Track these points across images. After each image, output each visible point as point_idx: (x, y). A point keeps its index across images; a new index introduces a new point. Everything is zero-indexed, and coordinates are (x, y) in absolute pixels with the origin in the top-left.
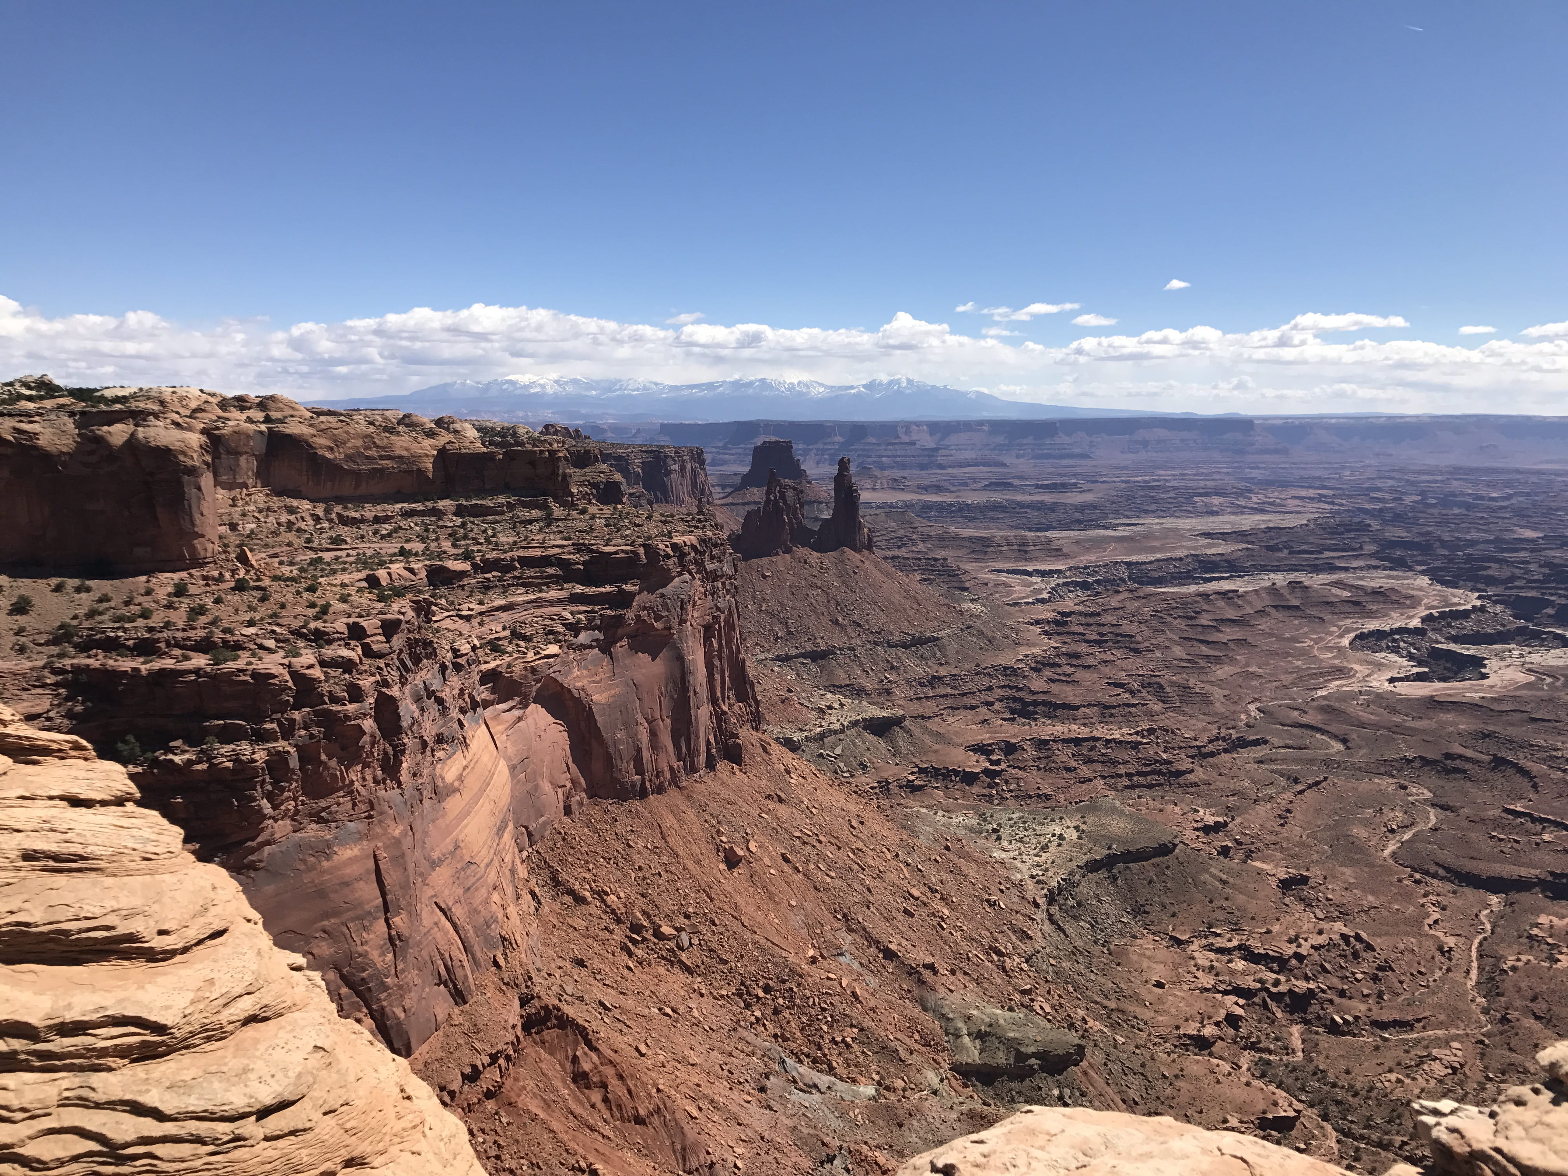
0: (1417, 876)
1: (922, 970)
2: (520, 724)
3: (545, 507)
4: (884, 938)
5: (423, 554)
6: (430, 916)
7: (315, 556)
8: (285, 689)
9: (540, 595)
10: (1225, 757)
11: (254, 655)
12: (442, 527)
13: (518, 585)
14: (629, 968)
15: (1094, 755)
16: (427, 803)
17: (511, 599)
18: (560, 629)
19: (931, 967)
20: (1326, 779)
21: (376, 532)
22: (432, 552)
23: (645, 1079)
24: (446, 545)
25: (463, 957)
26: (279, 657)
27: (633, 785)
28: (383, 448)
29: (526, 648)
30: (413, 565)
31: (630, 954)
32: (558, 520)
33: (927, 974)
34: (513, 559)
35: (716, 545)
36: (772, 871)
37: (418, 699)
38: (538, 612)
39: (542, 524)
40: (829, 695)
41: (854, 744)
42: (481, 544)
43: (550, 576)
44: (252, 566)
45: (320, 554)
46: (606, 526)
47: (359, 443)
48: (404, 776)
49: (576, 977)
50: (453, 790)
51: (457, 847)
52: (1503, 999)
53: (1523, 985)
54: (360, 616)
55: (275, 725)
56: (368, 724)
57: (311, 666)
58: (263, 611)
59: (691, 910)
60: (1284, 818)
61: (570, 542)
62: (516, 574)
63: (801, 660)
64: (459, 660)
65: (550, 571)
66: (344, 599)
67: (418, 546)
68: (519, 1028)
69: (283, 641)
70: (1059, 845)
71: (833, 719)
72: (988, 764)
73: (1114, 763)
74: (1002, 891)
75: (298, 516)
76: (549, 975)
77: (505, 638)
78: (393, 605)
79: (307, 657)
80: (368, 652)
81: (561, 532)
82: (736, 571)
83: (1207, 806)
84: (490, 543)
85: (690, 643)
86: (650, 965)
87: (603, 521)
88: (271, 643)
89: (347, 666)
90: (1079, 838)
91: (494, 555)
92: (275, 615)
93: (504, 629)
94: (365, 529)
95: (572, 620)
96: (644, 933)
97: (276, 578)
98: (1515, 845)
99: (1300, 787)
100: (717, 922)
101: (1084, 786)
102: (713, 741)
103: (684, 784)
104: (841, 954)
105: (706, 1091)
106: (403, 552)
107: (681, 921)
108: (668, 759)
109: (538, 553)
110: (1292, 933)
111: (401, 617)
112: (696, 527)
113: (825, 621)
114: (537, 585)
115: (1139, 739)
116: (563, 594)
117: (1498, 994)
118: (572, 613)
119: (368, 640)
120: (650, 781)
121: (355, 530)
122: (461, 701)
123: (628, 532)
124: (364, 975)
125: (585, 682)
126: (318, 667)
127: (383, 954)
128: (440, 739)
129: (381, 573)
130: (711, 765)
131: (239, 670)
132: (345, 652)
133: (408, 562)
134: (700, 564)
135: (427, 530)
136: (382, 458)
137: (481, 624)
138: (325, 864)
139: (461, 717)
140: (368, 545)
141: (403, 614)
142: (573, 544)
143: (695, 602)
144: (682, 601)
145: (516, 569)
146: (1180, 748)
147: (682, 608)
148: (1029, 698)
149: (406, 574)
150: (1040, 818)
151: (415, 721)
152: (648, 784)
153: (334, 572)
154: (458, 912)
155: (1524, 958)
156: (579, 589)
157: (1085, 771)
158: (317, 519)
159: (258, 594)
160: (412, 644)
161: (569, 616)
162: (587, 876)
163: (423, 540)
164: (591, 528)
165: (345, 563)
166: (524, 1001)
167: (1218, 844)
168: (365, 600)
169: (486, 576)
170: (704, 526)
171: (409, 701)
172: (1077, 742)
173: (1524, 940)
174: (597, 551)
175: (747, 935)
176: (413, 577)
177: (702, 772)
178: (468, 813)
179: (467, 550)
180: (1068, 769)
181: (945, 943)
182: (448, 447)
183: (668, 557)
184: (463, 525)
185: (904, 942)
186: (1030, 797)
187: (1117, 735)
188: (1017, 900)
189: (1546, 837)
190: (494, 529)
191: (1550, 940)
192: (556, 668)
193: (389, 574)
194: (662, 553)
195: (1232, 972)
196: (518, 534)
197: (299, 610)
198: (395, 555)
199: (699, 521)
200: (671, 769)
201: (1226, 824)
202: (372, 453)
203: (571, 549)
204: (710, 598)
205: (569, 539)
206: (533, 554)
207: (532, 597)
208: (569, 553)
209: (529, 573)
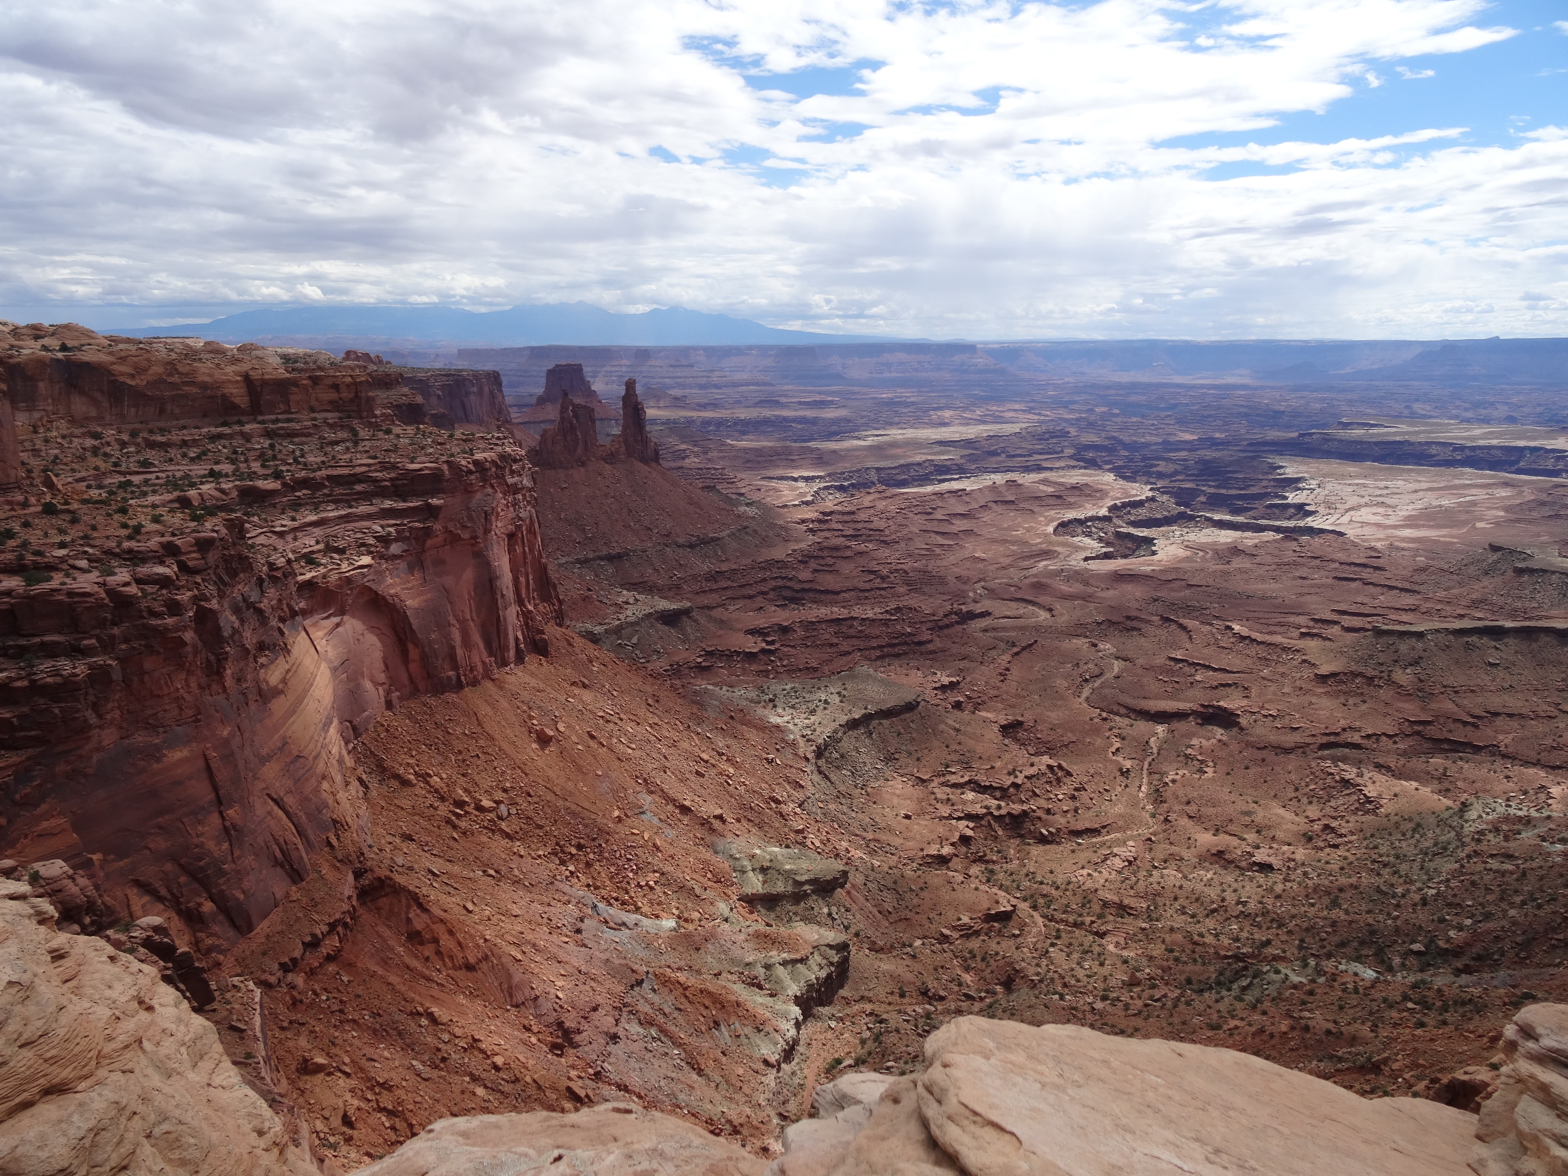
0: (1104, 715)
1: (713, 821)
2: (339, 629)
3: (350, 428)
4: (679, 797)
5: (234, 475)
6: (262, 807)
7: (123, 479)
8: (102, 606)
9: (350, 510)
10: (959, 628)
11: (67, 575)
12: (249, 450)
13: (328, 501)
14: (454, 839)
15: (852, 632)
16: (253, 707)
17: (324, 515)
18: (371, 541)
19: (720, 818)
20: (1036, 641)
21: (184, 455)
22: (243, 473)
23: (473, 931)
24: (256, 466)
25: (298, 840)
26: (94, 576)
27: (449, 678)
28: (186, 374)
29: (340, 560)
30: (224, 486)
31: (455, 827)
32: (363, 440)
33: (716, 824)
34: (322, 478)
35: (515, 461)
36: (580, 747)
37: (237, 610)
38: (350, 526)
39: (348, 444)
40: (625, 592)
41: (649, 634)
42: (290, 464)
43: (359, 493)
44: (58, 490)
45: (128, 477)
46: (410, 445)
47: (160, 369)
48: (229, 682)
49: (405, 850)
50: (277, 692)
51: (285, 743)
52: (1165, 805)
53: (1180, 793)
54: (173, 535)
55: (93, 641)
56: (189, 636)
57: (127, 584)
58: (74, 533)
59: (508, 785)
60: (1003, 675)
61: (377, 461)
62: (326, 491)
63: (598, 562)
64: (275, 573)
66: (156, 520)
67: (226, 468)
68: (355, 898)
69: (96, 562)
70: (825, 709)
71: (629, 613)
72: (764, 645)
73: (868, 637)
74: (778, 750)
75: (103, 441)
76: (381, 850)
77: (319, 551)
78: (206, 524)
79: (122, 575)
80: (183, 567)
81: (368, 452)
82: (535, 483)
83: (944, 669)
84: (299, 463)
85: (496, 551)
86: (473, 834)
87: (407, 441)
88: (83, 564)
89: (164, 582)
90: (841, 701)
91: (303, 474)
92: (86, 537)
93: (318, 542)
94: (173, 452)
95: (383, 533)
96: (467, 808)
97: (85, 502)
98: (1176, 685)
99: (1016, 650)
100: (532, 793)
101: (844, 658)
102: (521, 637)
103: (496, 676)
104: (643, 813)
105: (529, 936)
106: (212, 474)
107: (499, 795)
108: (480, 656)
109: (346, 471)
110: (1010, 767)
111: (215, 535)
112: (497, 445)
113: (619, 526)
114: (346, 502)
115: (888, 617)
116: (373, 509)
117: (1161, 802)
118: (382, 527)
119: (183, 558)
120: (465, 675)
121: (163, 454)
122: (280, 612)
123: (431, 450)
124: (202, 863)
125: (399, 589)
126: (134, 585)
127: (219, 844)
128: (261, 647)
129: (192, 493)
130: (520, 659)
131: (53, 590)
132: (160, 570)
133: (219, 483)
134: (501, 478)
135: (235, 452)
136: (185, 383)
137: (295, 539)
138: (156, 766)
139: (281, 625)
140: (178, 467)
141: (217, 532)
142: (380, 463)
143: (498, 514)
144: (486, 512)
145: (325, 487)
146: (922, 622)
147: (486, 519)
148: (798, 586)
149: (217, 494)
150: (808, 687)
151: (235, 631)
152: (463, 678)
153: (145, 494)
154: (290, 801)
155: (1180, 772)
156: (388, 504)
157: (845, 646)
158: (123, 444)
159: (68, 517)
160: (227, 560)
161: (379, 529)
162: (411, 761)
163: (233, 462)
164: (396, 447)
165: (155, 485)
166: (358, 875)
167: (952, 699)
168: (177, 519)
169: (297, 494)
170: (504, 444)
171: (228, 613)
172: (837, 621)
173: (1181, 759)
174: (403, 469)
175: (560, 803)
176: (224, 497)
177: (512, 665)
178: (294, 712)
179: (276, 470)
180: (831, 645)
181: (731, 796)
182: (251, 373)
183: (470, 472)
184: (272, 446)
185: (697, 799)
186: (800, 670)
187: (870, 614)
188: (791, 756)
189: (1198, 678)
190: (302, 450)
191: (1199, 758)
192: (370, 577)
193: (200, 494)
194: (465, 469)
195: (964, 802)
196: (326, 454)
197: (110, 531)
198: (204, 476)
199: (499, 438)
200: (483, 663)
201: (958, 682)
202: (175, 379)
203: (378, 467)
204: (511, 509)
205: (375, 458)
206: (341, 473)
207: (342, 512)
208: (376, 471)
209: (338, 490)
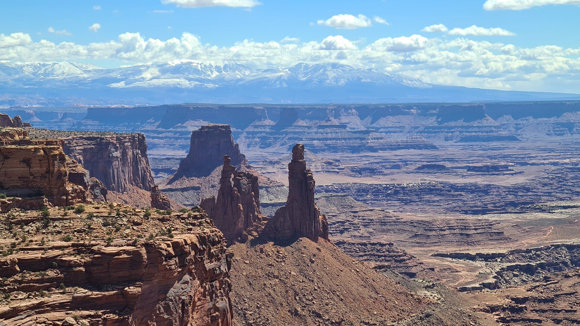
3: (41, 207)
9: (42, 299)
13: (19, 289)
17: (15, 304)
32: (54, 220)
34: (13, 262)
35: (214, 243)
39: (38, 224)
43: (51, 280)
46: (105, 225)
61: (70, 243)
62: (17, 277)
65: (51, 273)
81: (59, 232)
82: (229, 268)
87: (101, 220)
109: (38, 255)
112: (194, 225)
113: (284, 312)
114: (38, 289)
116: (66, 298)
118: (75, 318)
123: (128, 231)
134: (199, 263)
142: (73, 245)
143: (195, 302)
144: (183, 302)
145: (16, 272)
147: (183, 309)
156: (81, 292)
164: (89, 228)
170: (201, 224)
174: (99, 252)
183: (169, 257)
194: (164, 253)
196: (15, 235)
199: (195, 217)
203: (71, 250)
204: (208, 298)
205: (68, 239)
206: (33, 256)
207: (35, 302)
208: (70, 254)
209: (30, 276)
